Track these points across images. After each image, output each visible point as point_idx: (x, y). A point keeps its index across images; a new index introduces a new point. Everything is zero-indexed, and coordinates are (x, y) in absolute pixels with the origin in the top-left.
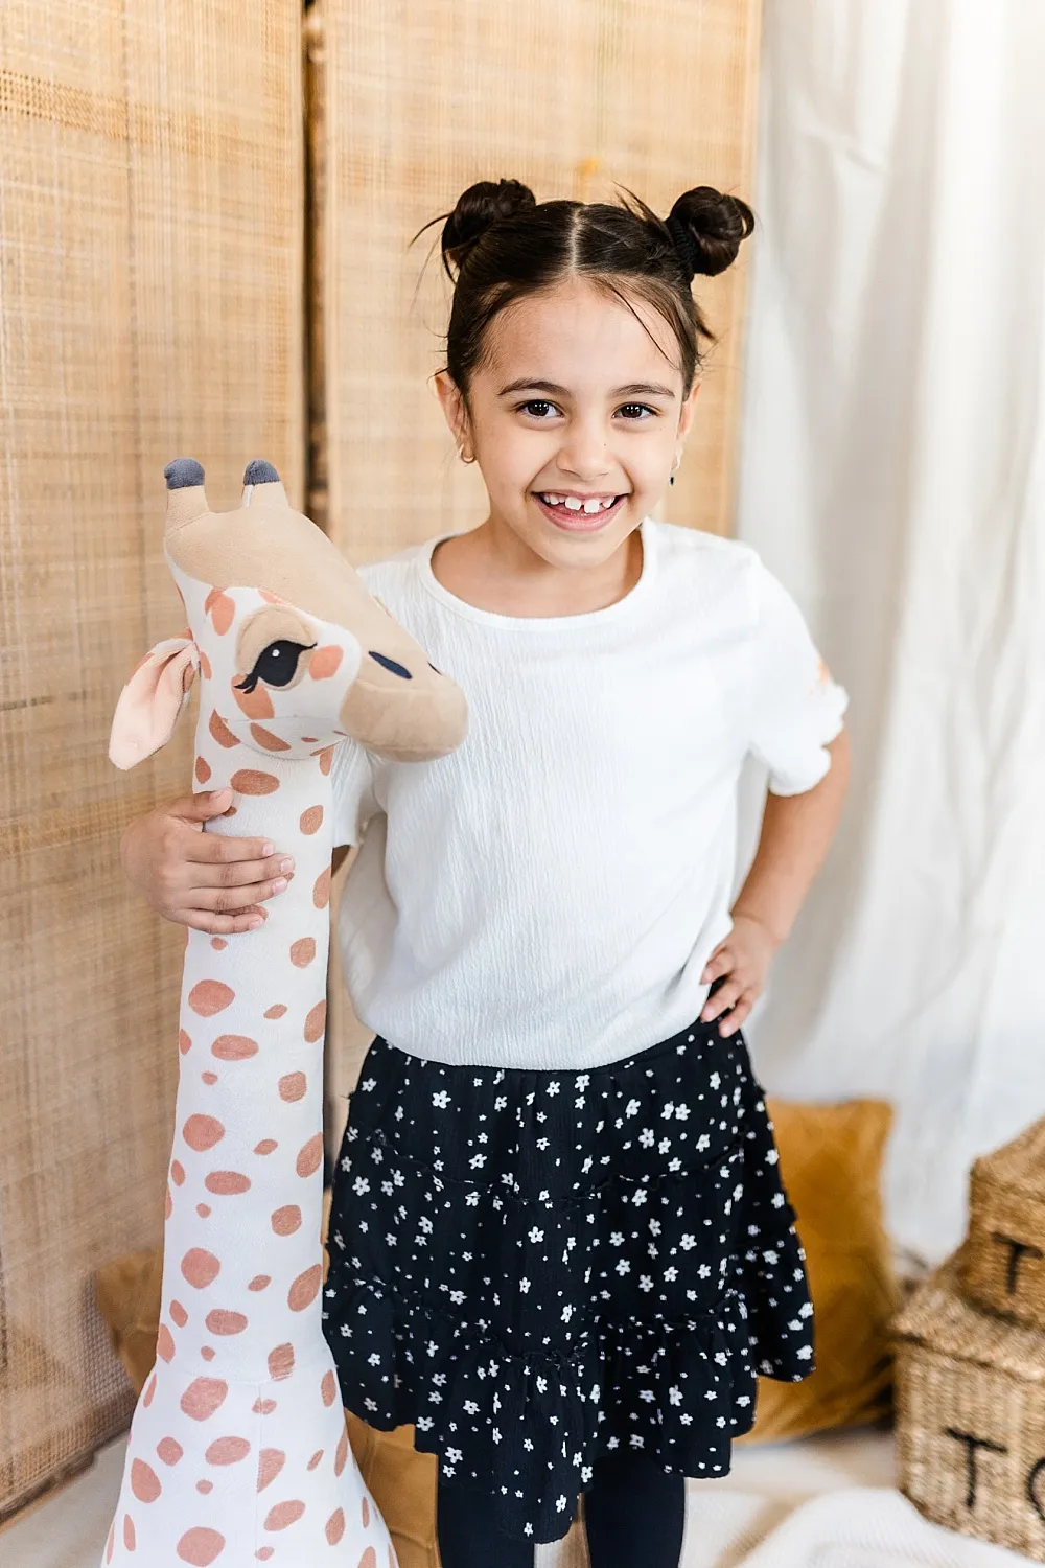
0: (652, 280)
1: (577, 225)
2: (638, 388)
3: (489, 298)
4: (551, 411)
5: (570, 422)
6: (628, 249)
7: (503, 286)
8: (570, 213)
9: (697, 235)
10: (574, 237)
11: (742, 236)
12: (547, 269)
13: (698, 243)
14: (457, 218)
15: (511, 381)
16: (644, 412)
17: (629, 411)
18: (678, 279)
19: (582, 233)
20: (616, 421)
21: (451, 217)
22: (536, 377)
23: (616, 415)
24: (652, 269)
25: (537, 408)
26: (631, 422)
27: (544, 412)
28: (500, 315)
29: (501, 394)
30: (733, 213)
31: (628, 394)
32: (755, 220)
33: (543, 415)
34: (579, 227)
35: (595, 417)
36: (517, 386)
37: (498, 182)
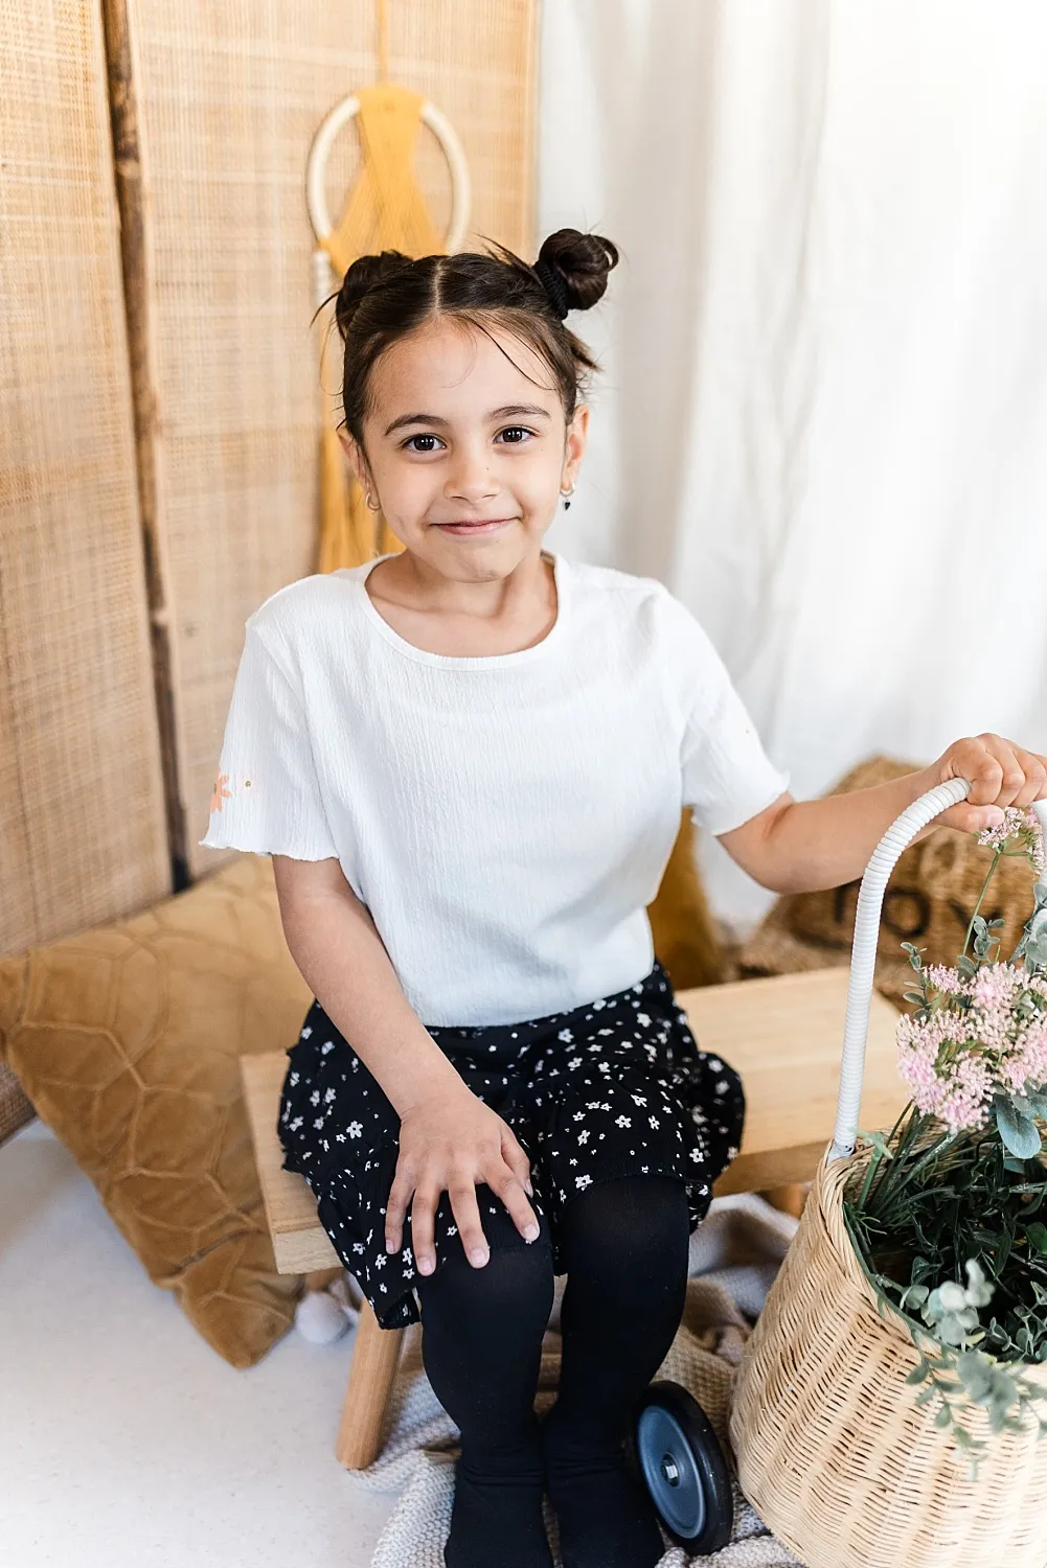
0: (515, 311)
1: (440, 271)
2: (512, 410)
3: (367, 349)
4: (437, 445)
5: (452, 451)
6: (488, 286)
7: (378, 335)
8: (434, 264)
9: (563, 274)
10: (436, 282)
11: (607, 267)
12: (414, 312)
13: (566, 282)
14: (345, 293)
15: (393, 420)
16: (525, 435)
17: (511, 435)
18: (544, 309)
19: (443, 279)
20: (496, 446)
21: (340, 294)
22: (415, 411)
23: (496, 441)
24: (514, 301)
25: (422, 443)
26: (513, 446)
27: (430, 446)
28: (378, 361)
29: (388, 432)
30: (595, 247)
31: (504, 416)
32: (618, 250)
33: (431, 449)
34: (441, 274)
35: (477, 444)
36: (400, 423)
37: (379, 255)
